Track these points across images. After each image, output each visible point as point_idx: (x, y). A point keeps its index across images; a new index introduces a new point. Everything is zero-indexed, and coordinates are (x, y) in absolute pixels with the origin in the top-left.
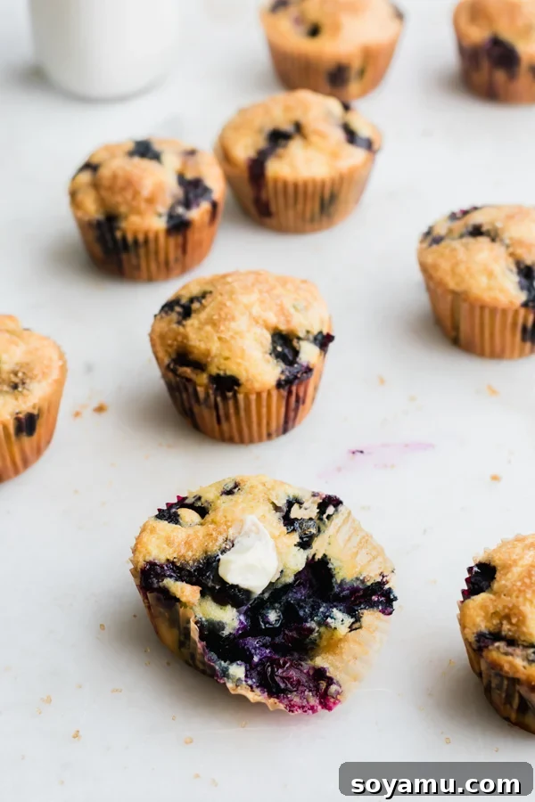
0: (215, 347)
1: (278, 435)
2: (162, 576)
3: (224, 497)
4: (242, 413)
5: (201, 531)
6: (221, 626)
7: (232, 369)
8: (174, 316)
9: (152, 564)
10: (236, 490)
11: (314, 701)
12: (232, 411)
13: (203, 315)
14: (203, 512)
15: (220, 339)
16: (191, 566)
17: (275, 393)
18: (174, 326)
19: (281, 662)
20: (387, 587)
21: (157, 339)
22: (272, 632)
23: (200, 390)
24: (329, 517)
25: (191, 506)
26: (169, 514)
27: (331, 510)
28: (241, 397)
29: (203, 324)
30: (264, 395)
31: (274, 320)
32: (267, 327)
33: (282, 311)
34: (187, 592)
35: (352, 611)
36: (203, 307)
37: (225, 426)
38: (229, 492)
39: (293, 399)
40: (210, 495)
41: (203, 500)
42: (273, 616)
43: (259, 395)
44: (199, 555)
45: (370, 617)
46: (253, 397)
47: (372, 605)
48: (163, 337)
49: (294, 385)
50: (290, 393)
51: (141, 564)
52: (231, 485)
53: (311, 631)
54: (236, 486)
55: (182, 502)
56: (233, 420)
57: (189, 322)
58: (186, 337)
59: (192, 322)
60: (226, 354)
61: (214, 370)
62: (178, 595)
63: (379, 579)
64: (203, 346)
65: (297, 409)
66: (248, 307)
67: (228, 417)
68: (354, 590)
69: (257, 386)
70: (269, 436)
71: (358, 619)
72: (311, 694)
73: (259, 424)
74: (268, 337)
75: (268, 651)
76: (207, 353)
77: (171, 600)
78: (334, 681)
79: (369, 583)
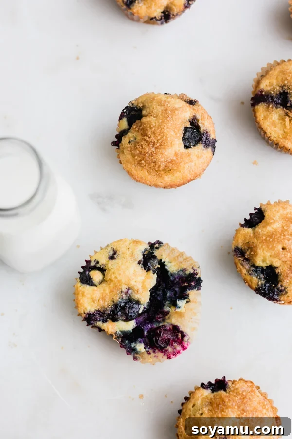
2: (96, 320)
3: (112, 262)
5: (106, 289)
10: (115, 256)
11: (179, 348)
14: (102, 270)
16: (108, 310)
19: (158, 332)
20: (197, 276)
25: (95, 268)
26: (86, 277)
38: (112, 258)
40: (103, 260)
41: (100, 264)
47: (191, 288)
52: (112, 253)
53: (168, 313)
54: (115, 253)
55: (89, 265)
63: (192, 271)
72: (176, 344)
75: (149, 326)
78: (185, 333)
79: (187, 272)
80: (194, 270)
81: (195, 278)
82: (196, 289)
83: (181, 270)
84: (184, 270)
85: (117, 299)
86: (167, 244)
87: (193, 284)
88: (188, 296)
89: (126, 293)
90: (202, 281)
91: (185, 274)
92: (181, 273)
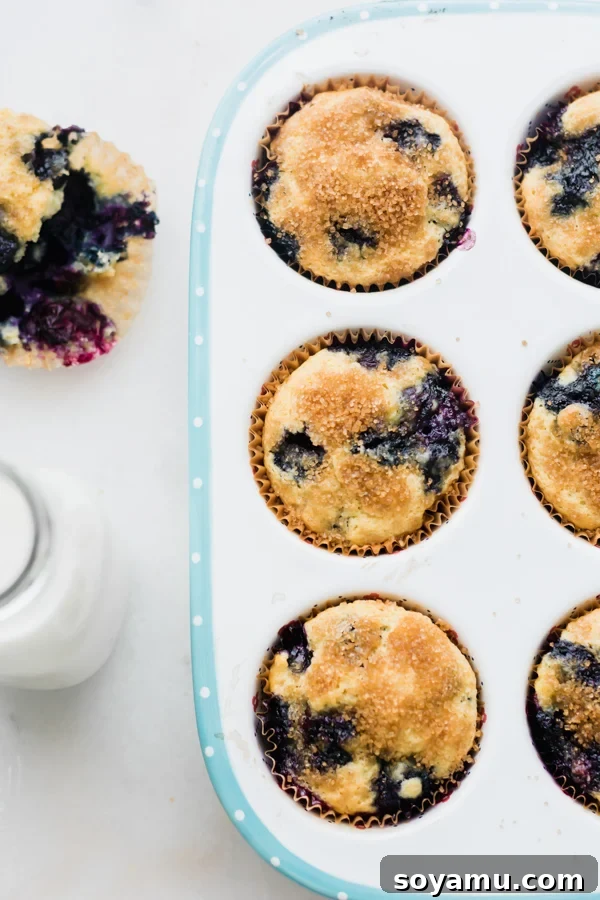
11: (91, 347)
20: (149, 210)
24: (74, 142)
63: (141, 199)
72: (86, 340)
78: (108, 321)
79: (132, 201)
80: (145, 196)
81: (144, 212)
82: (144, 235)
83: (120, 195)
84: (126, 197)
86: (95, 134)
87: (137, 223)
88: (126, 246)
90: (158, 221)
91: (127, 203)
92: (119, 201)
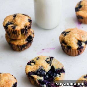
0: (68, 41)
1: (77, 56)
2: (31, 74)
3: (37, 60)
4: (71, 52)
5: (35, 66)
6: (41, 80)
7: (71, 45)
8: (64, 35)
9: (29, 72)
12: (70, 51)
13: (68, 36)
14: (34, 63)
15: (69, 40)
16: (35, 72)
17: (77, 50)
18: (63, 37)
21: (60, 38)
22: (48, 79)
23: (65, 48)
24: (52, 60)
25: (32, 62)
26: (29, 64)
27: (52, 59)
28: (71, 50)
29: (67, 37)
30: (75, 50)
31: (79, 38)
32: (77, 40)
33: (80, 37)
34: (35, 76)
35: (59, 74)
36: (68, 34)
37: (68, 53)
38: (38, 59)
39: (80, 51)
40: (35, 60)
42: (47, 76)
43: (74, 50)
44: (36, 70)
45: (62, 74)
46: (73, 50)
47: (62, 72)
48: (61, 37)
49: (80, 49)
50: (79, 50)
51: (28, 73)
52: (38, 58)
53: (54, 78)
55: (30, 62)
56: (70, 53)
57: (65, 36)
58: (64, 39)
59: (66, 36)
60: (70, 43)
61: (68, 45)
62: (34, 77)
63: (62, 68)
64: (67, 41)
65: (80, 53)
66: (75, 36)
67: (69, 52)
68: (58, 70)
69: (74, 49)
70: (75, 56)
71: (60, 75)
73: (74, 54)
74: (77, 41)
76: (67, 42)
77: (33, 78)
85: (38, 68)
89: (41, 67)
